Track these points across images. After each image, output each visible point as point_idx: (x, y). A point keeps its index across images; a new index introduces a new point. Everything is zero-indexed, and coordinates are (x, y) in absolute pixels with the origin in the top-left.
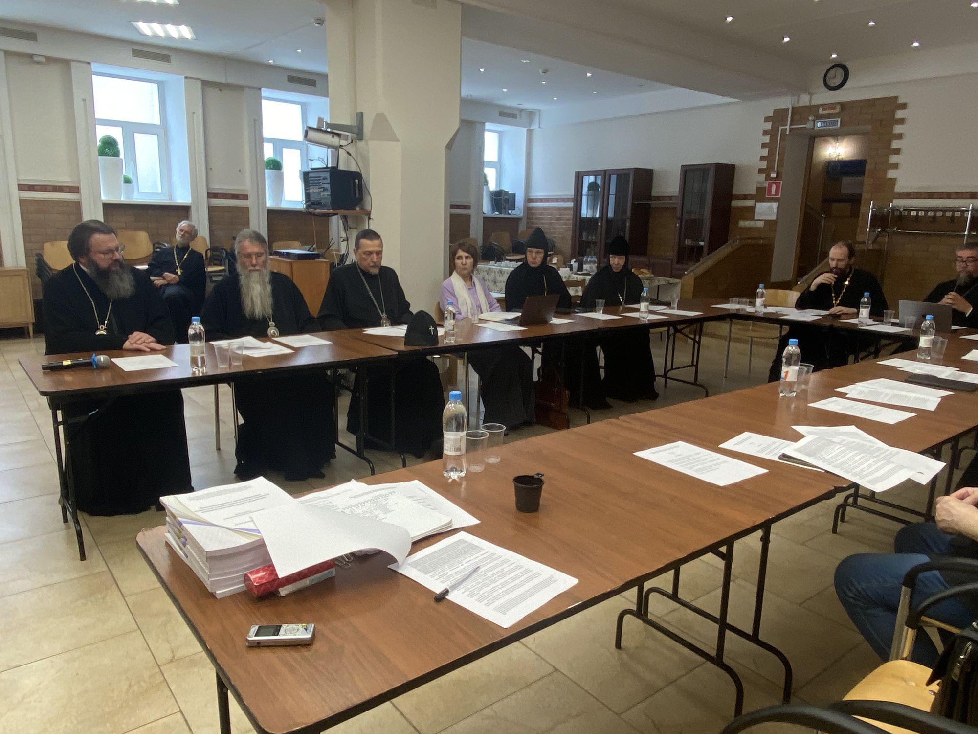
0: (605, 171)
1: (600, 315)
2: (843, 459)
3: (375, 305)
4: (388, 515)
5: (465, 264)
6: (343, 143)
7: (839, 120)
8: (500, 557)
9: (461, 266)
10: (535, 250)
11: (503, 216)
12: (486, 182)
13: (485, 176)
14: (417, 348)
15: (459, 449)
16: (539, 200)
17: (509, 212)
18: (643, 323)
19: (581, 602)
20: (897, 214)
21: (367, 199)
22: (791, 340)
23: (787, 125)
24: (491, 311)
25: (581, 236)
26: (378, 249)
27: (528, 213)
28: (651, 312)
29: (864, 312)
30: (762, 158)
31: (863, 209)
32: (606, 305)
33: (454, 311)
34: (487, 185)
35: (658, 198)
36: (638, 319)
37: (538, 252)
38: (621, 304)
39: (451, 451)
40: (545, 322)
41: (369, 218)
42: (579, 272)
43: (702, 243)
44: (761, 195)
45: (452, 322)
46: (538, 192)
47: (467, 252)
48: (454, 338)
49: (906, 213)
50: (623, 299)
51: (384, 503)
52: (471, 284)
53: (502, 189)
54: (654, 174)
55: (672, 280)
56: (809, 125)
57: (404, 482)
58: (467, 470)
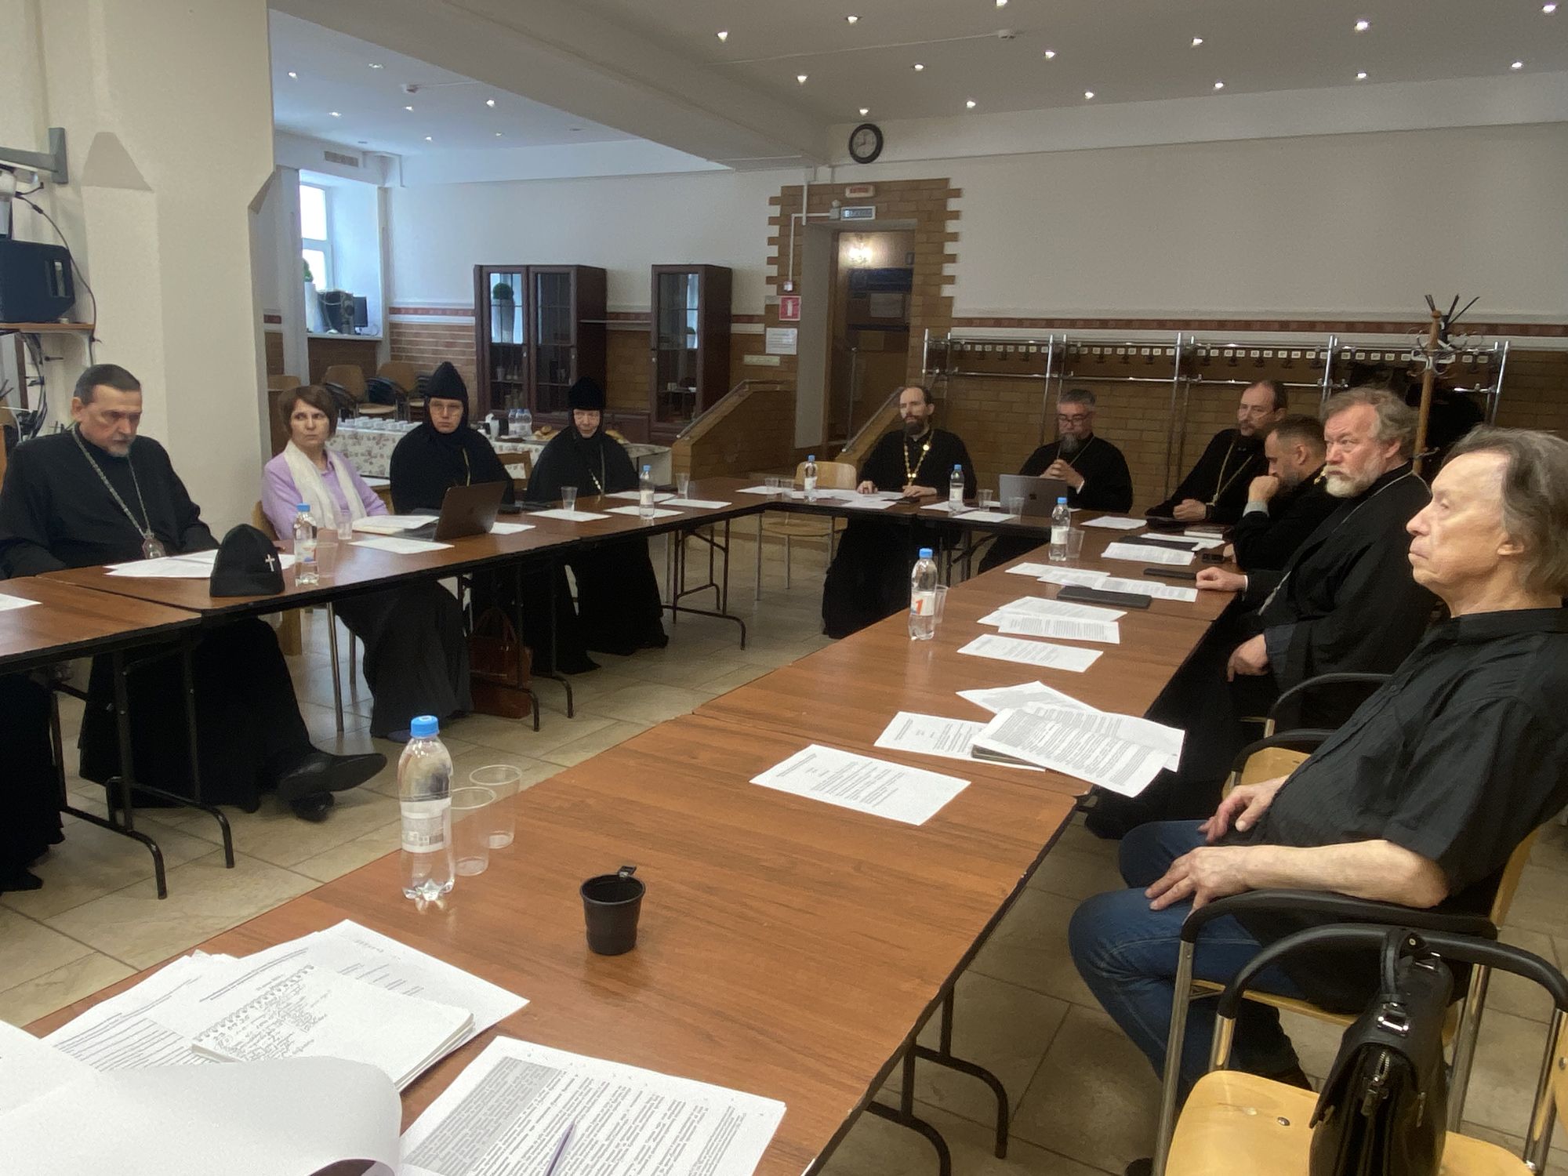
0: (528, 267)
1: (569, 514)
2: (1064, 745)
3: (125, 514)
4: (314, 1032)
5: (313, 429)
6: (23, 187)
7: (873, 208)
8: (606, 1086)
9: (307, 432)
10: (446, 402)
11: (346, 336)
12: (309, 277)
13: (306, 266)
14: (242, 600)
15: (440, 838)
16: (412, 311)
17: (357, 329)
18: (647, 525)
19: (814, 1160)
20: (957, 348)
21: (83, 301)
22: (923, 550)
23: (801, 212)
24: (369, 515)
25: (494, 375)
26: (133, 409)
27: (392, 333)
28: (657, 505)
29: (956, 493)
30: (771, 261)
31: (913, 341)
32: (580, 495)
33: (314, 524)
34: (311, 280)
35: (617, 315)
36: (637, 517)
37: (451, 406)
38: (598, 492)
39: (421, 845)
40: (481, 531)
41: (92, 339)
42: (503, 437)
43: (693, 389)
44: (773, 316)
45: (310, 543)
46: (406, 298)
47: (315, 405)
48: (317, 576)
49: (969, 347)
50: (600, 484)
51: (295, 999)
52: (327, 466)
53: (341, 289)
54: (609, 276)
55: (658, 449)
56: (833, 214)
57: (319, 930)
58: (456, 876)
